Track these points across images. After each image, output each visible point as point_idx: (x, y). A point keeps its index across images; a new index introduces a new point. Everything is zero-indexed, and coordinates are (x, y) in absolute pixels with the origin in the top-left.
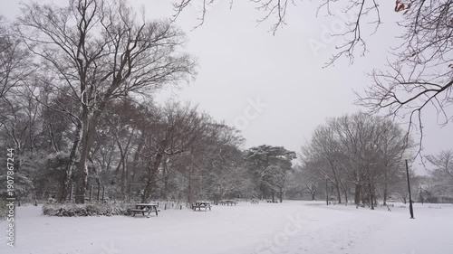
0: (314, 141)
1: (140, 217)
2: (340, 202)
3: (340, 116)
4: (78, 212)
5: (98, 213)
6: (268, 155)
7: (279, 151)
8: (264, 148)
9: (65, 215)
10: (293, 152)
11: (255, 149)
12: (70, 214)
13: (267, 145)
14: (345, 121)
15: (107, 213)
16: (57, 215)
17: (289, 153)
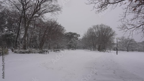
0: (88, 32)
1: (43, 54)
2: (94, 50)
3: (96, 25)
4: (26, 52)
5: (32, 53)
6: (71, 35)
7: (75, 34)
8: (70, 33)
9: (22, 53)
10: (79, 35)
11: (67, 33)
12: (24, 53)
13: (71, 32)
14: (97, 26)
15: (35, 53)
16: (20, 53)
17: (78, 35)
